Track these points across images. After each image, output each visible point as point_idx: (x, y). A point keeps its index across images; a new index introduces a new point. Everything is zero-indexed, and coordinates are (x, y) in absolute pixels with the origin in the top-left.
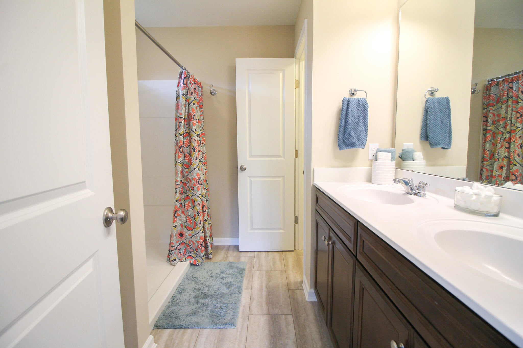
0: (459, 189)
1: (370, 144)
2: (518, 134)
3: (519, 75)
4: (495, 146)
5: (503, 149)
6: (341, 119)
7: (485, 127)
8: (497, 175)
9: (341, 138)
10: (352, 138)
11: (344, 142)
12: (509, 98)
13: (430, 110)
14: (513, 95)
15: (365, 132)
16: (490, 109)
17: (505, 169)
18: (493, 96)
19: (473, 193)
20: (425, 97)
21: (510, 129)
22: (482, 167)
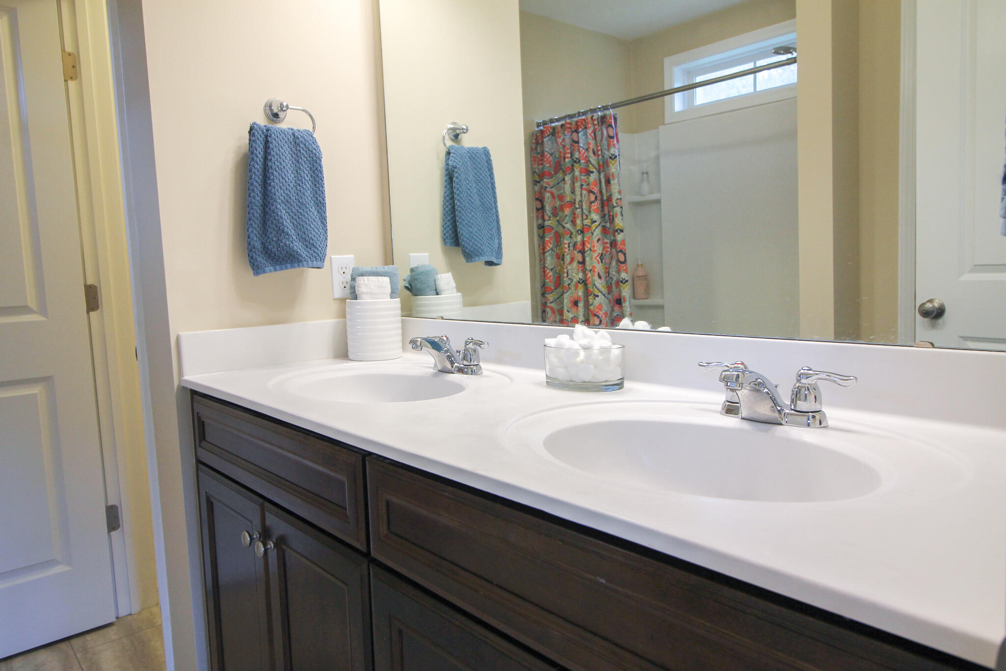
0: (550, 342)
1: (332, 256)
2: (595, 234)
3: (587, 118)
4: (560, 261)
5: (574, 266)
6: (252, 184)
7: (540, 221)
8: (571, 319)
9: (255, 239)
10: (288, 239)
11: (267, 253)
12: (575, 162)
13: (457, 175)
14: (580, 157)
15: (319, 223)
16: (547, 183)
17: (581, 304)
18: (549, 157)
19: (580, 345)
20: (445, 145)
21: (582, 226)
22: (544, 305)
